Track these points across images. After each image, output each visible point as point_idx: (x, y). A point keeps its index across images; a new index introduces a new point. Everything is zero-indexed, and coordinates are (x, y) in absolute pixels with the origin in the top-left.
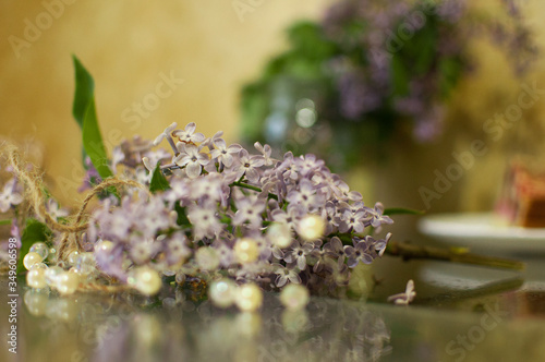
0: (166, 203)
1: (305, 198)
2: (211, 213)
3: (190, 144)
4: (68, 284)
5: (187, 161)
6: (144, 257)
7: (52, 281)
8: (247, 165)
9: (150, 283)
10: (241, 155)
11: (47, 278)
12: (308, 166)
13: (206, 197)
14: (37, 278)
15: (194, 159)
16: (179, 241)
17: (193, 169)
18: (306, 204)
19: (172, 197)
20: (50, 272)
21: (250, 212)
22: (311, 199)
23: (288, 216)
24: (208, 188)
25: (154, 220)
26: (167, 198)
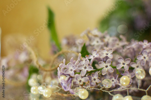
0: (90, 60)
1: (145, 58)
2: (109, 65)
3: (96, 36)
4: (47, 93)
5: (94, 43)
6: (81, 83)
7: (41, 92)
8: (118, 44)
10: (116, 40)
11: (39, 91)
12: (145, 45)
14: (35, 90)
15: (98, 42)
17: (98, 46)
18: (145, 60)
19: (92, 58)
21: (124, 64)
22: (147, 58)
23: (137, 65)
24: (107, 54)
25: (85, 68)
26: (90, 58)
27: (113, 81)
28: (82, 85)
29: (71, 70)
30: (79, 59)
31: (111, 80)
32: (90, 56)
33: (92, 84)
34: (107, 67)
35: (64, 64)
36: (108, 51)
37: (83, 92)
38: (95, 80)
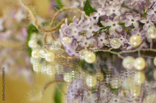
0: (95, 18)
1: (155, 12)
2: (116, 23)
6: (87, 46)
9: (91, 58)
11: (40, 54)
13: (114, 15)
16: (103, 37)
17: (102, 0)
19: (97, 15)
20: (42, 52)
21: (133, 20)
23: (147, 20)
24: (114, 11)
25: (91, 28)
26: (95, 16)
27: (121, 40)
28: (88, 48)
29: (75, 32)
30: (82, 18)
31: (119, 40)
32: (95, 13)
33: (99, 45)
34: (114, 25)
35: (67, 24)
36: (114, 7)
37: (90, 55)
38: (102, 40)
